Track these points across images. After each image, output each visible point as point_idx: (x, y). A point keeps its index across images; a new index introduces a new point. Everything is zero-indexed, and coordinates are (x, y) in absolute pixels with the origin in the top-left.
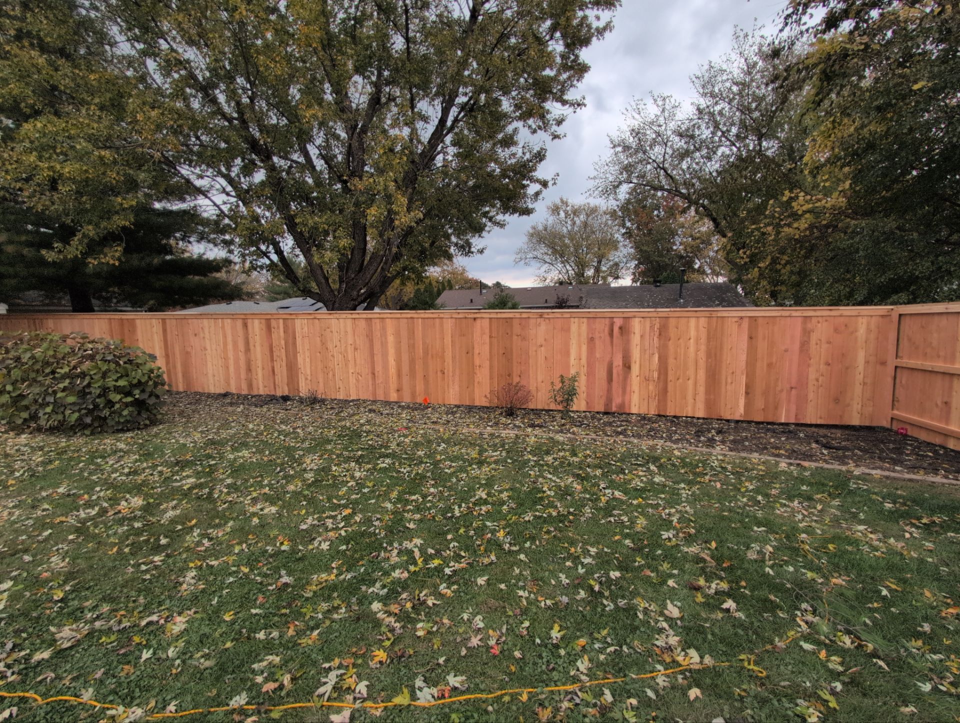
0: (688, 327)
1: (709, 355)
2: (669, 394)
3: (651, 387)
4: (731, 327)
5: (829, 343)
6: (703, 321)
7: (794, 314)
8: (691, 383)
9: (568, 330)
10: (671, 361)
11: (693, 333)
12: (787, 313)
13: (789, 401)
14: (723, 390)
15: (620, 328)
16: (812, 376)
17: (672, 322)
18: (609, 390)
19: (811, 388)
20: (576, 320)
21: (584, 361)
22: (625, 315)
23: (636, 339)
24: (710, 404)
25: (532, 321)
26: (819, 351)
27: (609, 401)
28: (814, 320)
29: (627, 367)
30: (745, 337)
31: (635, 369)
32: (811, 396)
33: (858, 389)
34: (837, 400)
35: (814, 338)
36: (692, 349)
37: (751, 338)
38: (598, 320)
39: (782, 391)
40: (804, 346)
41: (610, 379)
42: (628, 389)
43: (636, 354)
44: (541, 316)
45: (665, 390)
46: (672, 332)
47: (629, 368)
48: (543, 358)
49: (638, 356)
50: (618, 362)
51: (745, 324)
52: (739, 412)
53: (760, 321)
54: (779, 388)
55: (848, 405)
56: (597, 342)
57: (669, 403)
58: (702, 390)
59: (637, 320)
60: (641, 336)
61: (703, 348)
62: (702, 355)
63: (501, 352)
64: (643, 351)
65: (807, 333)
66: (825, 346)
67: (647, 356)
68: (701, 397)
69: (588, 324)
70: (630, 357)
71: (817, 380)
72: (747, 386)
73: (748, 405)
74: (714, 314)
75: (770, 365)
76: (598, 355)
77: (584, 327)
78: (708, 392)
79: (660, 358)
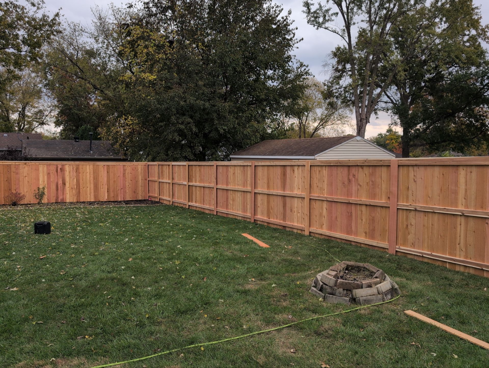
0: (86, 169)
1: (94, 179)
2: (81, 194)
3: (74, 191)
4: (101, 169)
5: (131, 173)
6: (91, 166)
7: (120, 164)
8: (88, 189)
9: (38, 170)
10: (81, 181)
11: (88, 171)
12: (118, 164)
13: (121, 193)
14: (100, 191)
15: (61, 169)
16: (127, 184)
17: (80, 167)
18: (57, 194)
19: (127, 188)
20: (42, 165)
21: (46, 182)
22: (62, 164)
23: (67, 173)
24: (95, 196)
25: (21, 166)
26: (129, 176)
27: (57, 198)
28: (126, 166)
29: (64, 184)
30: (106, 172)
31: (67, 185)
32: (127, 191)
33: (140, 188)
34: (135, 192)
35: (127, 172)
36: (88, 176)
37: (108, 172)
38: (51, 166)
39: (118, 190)
40: (124, 174)
41: (57, 189)
42: (65, 192)
43: (67, 179)
44: (25, 164)
45: (79, 192)
46: (81, 170)
47: (65, 184)
48: (27, 182)
49: (68, 179)
50: (60, 182)
51: (106, 167)
52: (105, 198)
53: (110, 166)
54: (117, 189)
55: (138, 193)
56: (51, 174)
57: (81, 197)
58: (92, 191)
59: (67, 166)
60: (69, 172)
61: (92, 176)
62: (92, 178)
63: (5, 180)
64: (70, 177)
65: (124, 170)
66: (130, 174)
67: (72, 179)
68: (92, 194)
69: (47, 167)
70: (65, 180)
71: (129, 186)
72: (108, 189)
73: (108, 196)
74: (95, 164)
75: (114, 181)
76: (52, 180)
77: (45, 168)
78: (94, 192)
79: (76, 180)
